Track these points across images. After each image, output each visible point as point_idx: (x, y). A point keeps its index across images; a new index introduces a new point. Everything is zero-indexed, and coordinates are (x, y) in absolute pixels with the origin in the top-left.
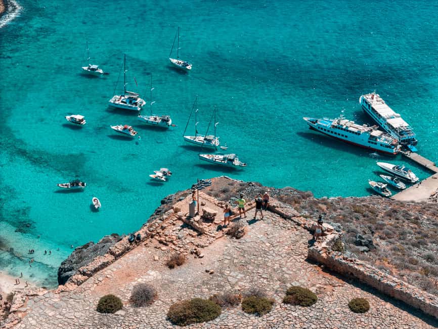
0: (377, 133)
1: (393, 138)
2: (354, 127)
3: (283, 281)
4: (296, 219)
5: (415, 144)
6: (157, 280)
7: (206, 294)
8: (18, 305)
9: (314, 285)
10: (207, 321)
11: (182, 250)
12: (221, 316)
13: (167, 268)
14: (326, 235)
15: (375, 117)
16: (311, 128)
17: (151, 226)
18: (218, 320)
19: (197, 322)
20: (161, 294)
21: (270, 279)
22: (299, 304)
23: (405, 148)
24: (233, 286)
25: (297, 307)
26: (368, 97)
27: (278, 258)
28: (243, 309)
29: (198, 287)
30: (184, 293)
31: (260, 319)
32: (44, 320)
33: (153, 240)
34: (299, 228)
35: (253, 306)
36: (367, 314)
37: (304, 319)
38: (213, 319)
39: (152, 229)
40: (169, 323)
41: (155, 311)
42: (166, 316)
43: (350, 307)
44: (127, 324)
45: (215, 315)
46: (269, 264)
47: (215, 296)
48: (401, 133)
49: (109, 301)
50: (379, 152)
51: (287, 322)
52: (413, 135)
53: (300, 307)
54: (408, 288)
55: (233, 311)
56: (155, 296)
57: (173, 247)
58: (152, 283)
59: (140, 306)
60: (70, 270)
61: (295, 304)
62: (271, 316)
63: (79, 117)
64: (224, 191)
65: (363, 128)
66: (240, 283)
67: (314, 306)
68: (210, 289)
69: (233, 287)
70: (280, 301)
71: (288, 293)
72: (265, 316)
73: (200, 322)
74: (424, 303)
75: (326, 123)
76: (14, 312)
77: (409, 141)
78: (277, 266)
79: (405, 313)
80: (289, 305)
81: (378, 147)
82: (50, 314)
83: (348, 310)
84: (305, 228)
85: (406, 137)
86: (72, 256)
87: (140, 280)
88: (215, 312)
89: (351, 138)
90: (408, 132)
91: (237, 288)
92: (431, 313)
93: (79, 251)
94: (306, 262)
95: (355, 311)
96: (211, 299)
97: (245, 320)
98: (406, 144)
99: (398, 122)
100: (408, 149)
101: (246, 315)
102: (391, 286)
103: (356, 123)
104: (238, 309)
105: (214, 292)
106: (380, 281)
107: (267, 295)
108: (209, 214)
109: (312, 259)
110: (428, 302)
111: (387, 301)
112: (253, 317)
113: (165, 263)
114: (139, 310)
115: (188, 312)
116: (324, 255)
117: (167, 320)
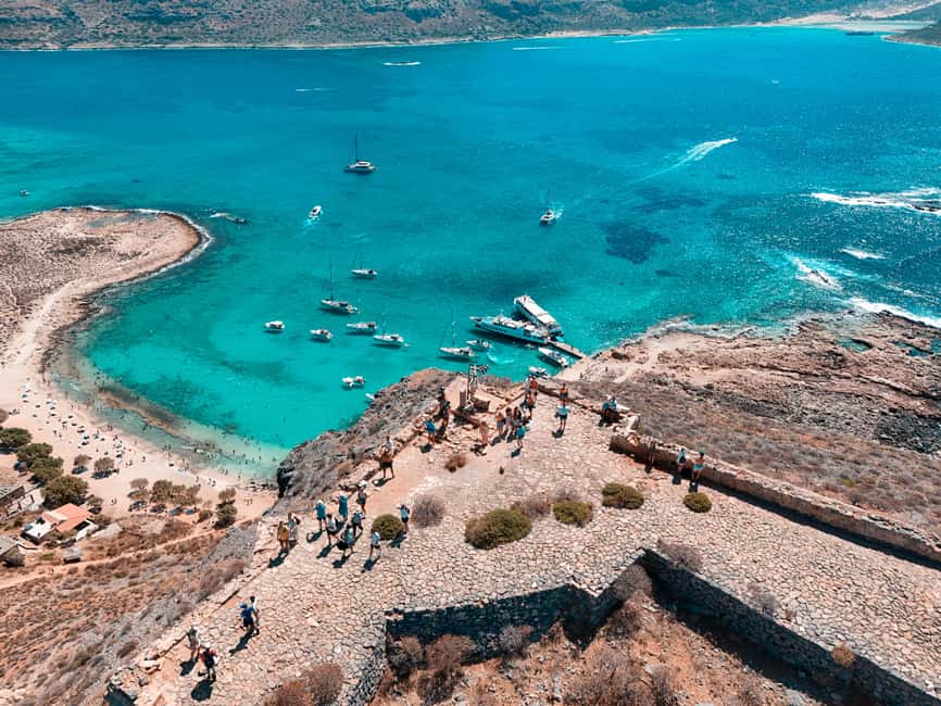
0: (530, 328)
1: (543, 331)
2: (512, 323)
3: (593, 478)
4: (579, 402)
5: (562, 336)
6: (439, 488)
7: (504, 502)
8: (265, 542)
9: (631, 480)
10: (518, 540)
11: (459, 447)
12: (533, 530)
13: (447, 472)
14: (622, 418)
15: (527, 315)
16: (478, 326)
17: (417, 421)
18: (530, 536)
19: (506, 542)
20: (448, 506)
21: (575, 475)
22: (624, 507)
23: (553, 339)
24: (534, 488)
25: (623, 510)
26: (521, 299)
27: (575, 449)
28: (558, 519)
29: (492, 493)
30: (477, 503)
31: (584, 530)
32: (302, 559)
33: (422, 438)
34: (586, 411)
35: (571, 514)
36: (710, 513)
37: (638, 526)
38: (525, 536)
39: (419, 425)
40: (471, 547)
41: (446, 531)
42: (464, 537)
43: (687, 506)
44: (416, 553)
45: (526, 529)
46: (567, 457)
47: (518, 503)
48: (550, 327)
49: (386, 524)
50: (533, 343)
51: (618, 532)
52: (560, 328)
53: (628, 511)
54: (753, 476)
55: (546, 523)
56: (442, 510)
57: (448, 444)
58: (433, 493)
59: (426, 525)
60: (291, 470)
61: (620, 507)
62: (595, 525)
63: (277, 323)
64: (435, 382)
65: (519, 324)
66: (541, 484)
67: (643, 507)
68: (507, 495)
69: (534, 490)
70: (599, 504)
71: (605, 493)
72: (588, 527)
73: (509, 542)
74: (782, 495)
75: (489, 321)
76: (260, 551)
77: (557, 334)
78: (577, 459)
79: (757, 509)
80: (612, 509)
81: (532, 339)
82: (310, 550)
83: (686, 510)
84: (593, 411)
85: (554, 330)
86: (291, 455)
87: (417, 490)
88: (525, 526)
89: (509, 333)
90: (555, 326)
91: (539, 490)
92: (792, 506)
93: (298, 450)
94: (611, 452)
95: (696, 511)
96: (513, 508)
97: (565, 534)
98: (554, 336)
99: (547, 318)
100: (556, 340)
101: (565, 526)
102: (731, 475)
103: (514, 319)
104: (551, 518)
105: (514, 498)
106: (714, 469)
107: (580, 498)
108: (483, 403)
109: (617, 447)
110: (786, 493)
111: (729, 495)
112: (573, 529)
113: (444, 465)
114: (426, 531)
115: (494, 530)
116: (632, 442)
117: (467, 542)
